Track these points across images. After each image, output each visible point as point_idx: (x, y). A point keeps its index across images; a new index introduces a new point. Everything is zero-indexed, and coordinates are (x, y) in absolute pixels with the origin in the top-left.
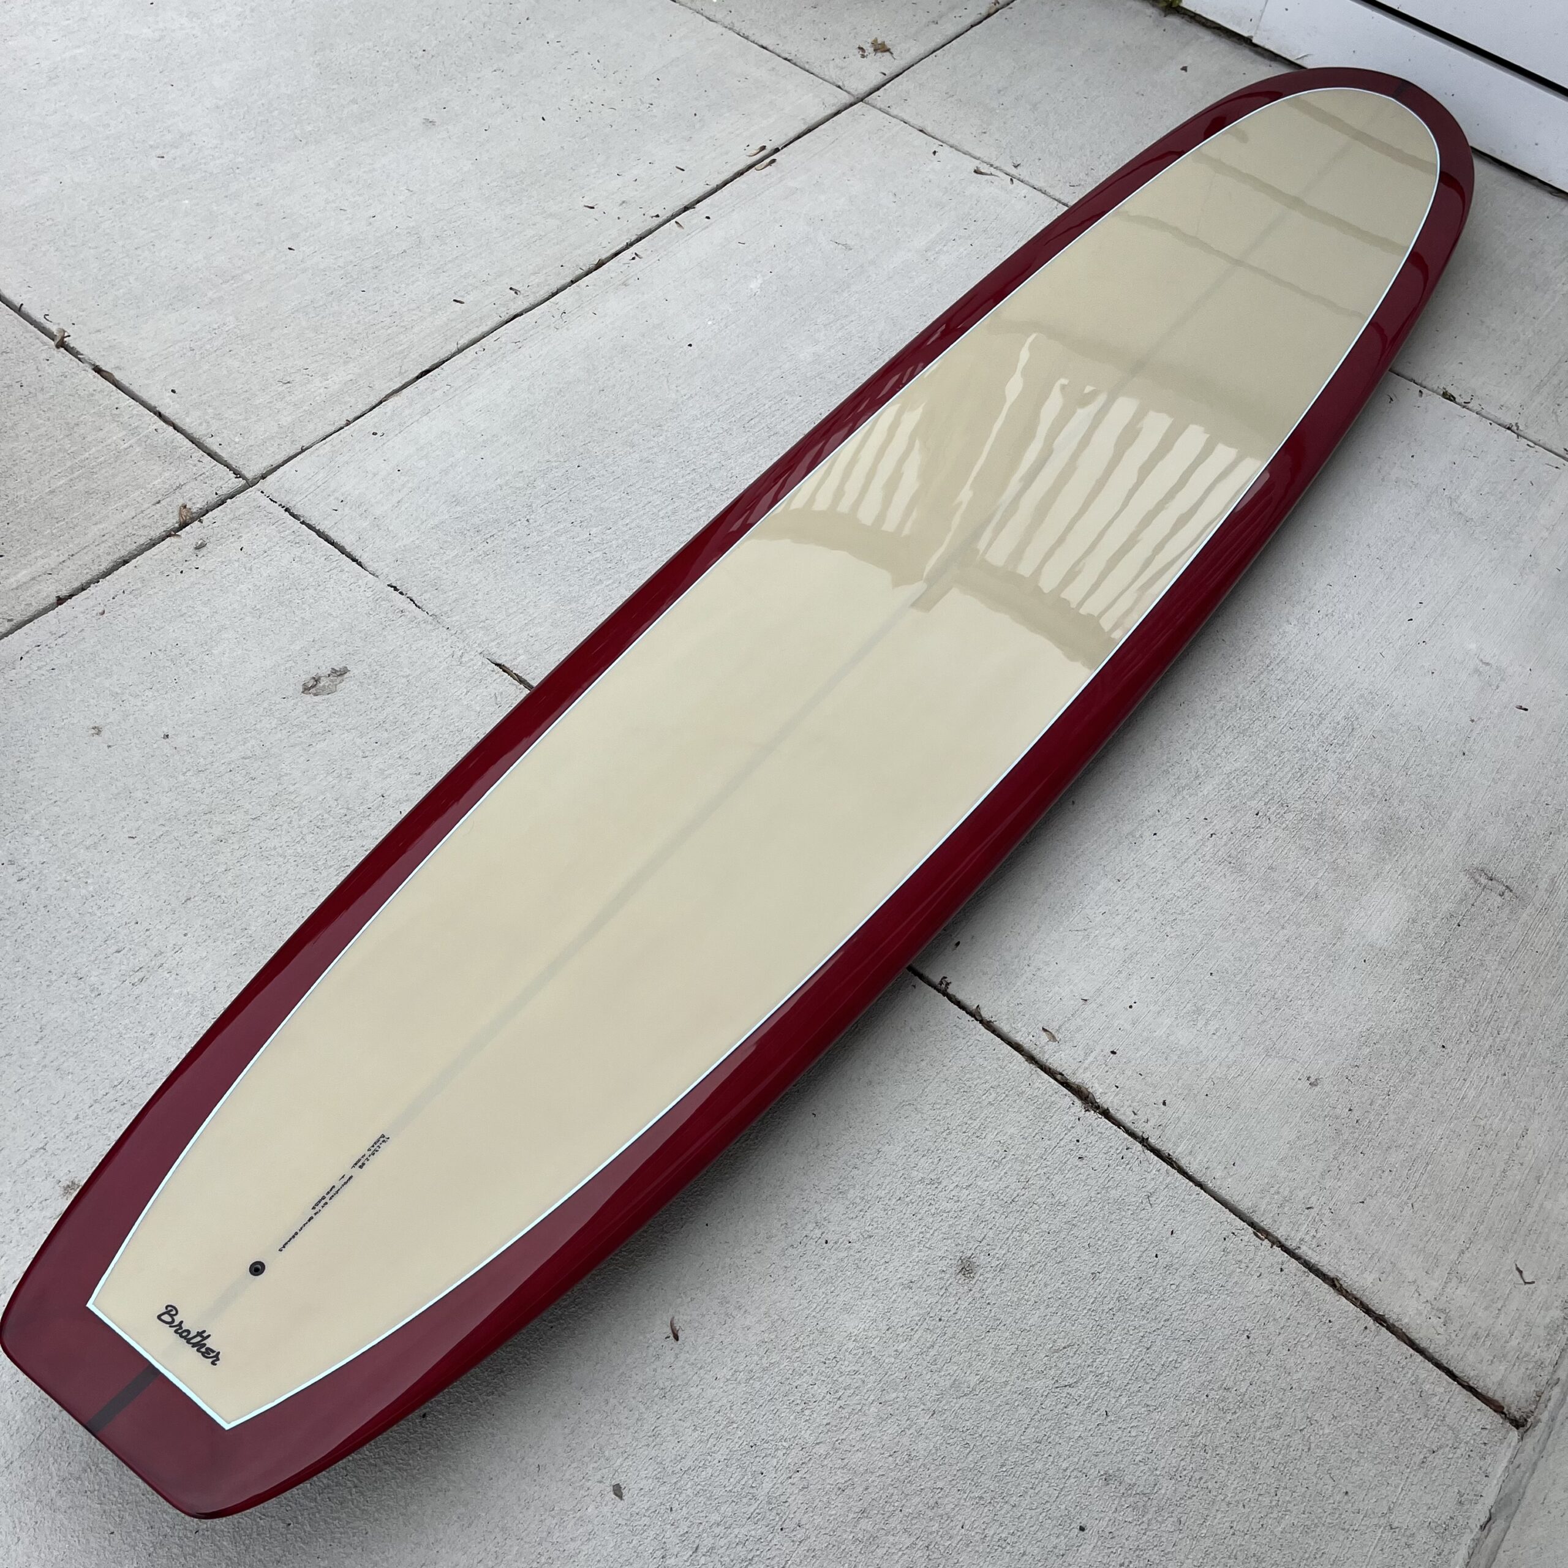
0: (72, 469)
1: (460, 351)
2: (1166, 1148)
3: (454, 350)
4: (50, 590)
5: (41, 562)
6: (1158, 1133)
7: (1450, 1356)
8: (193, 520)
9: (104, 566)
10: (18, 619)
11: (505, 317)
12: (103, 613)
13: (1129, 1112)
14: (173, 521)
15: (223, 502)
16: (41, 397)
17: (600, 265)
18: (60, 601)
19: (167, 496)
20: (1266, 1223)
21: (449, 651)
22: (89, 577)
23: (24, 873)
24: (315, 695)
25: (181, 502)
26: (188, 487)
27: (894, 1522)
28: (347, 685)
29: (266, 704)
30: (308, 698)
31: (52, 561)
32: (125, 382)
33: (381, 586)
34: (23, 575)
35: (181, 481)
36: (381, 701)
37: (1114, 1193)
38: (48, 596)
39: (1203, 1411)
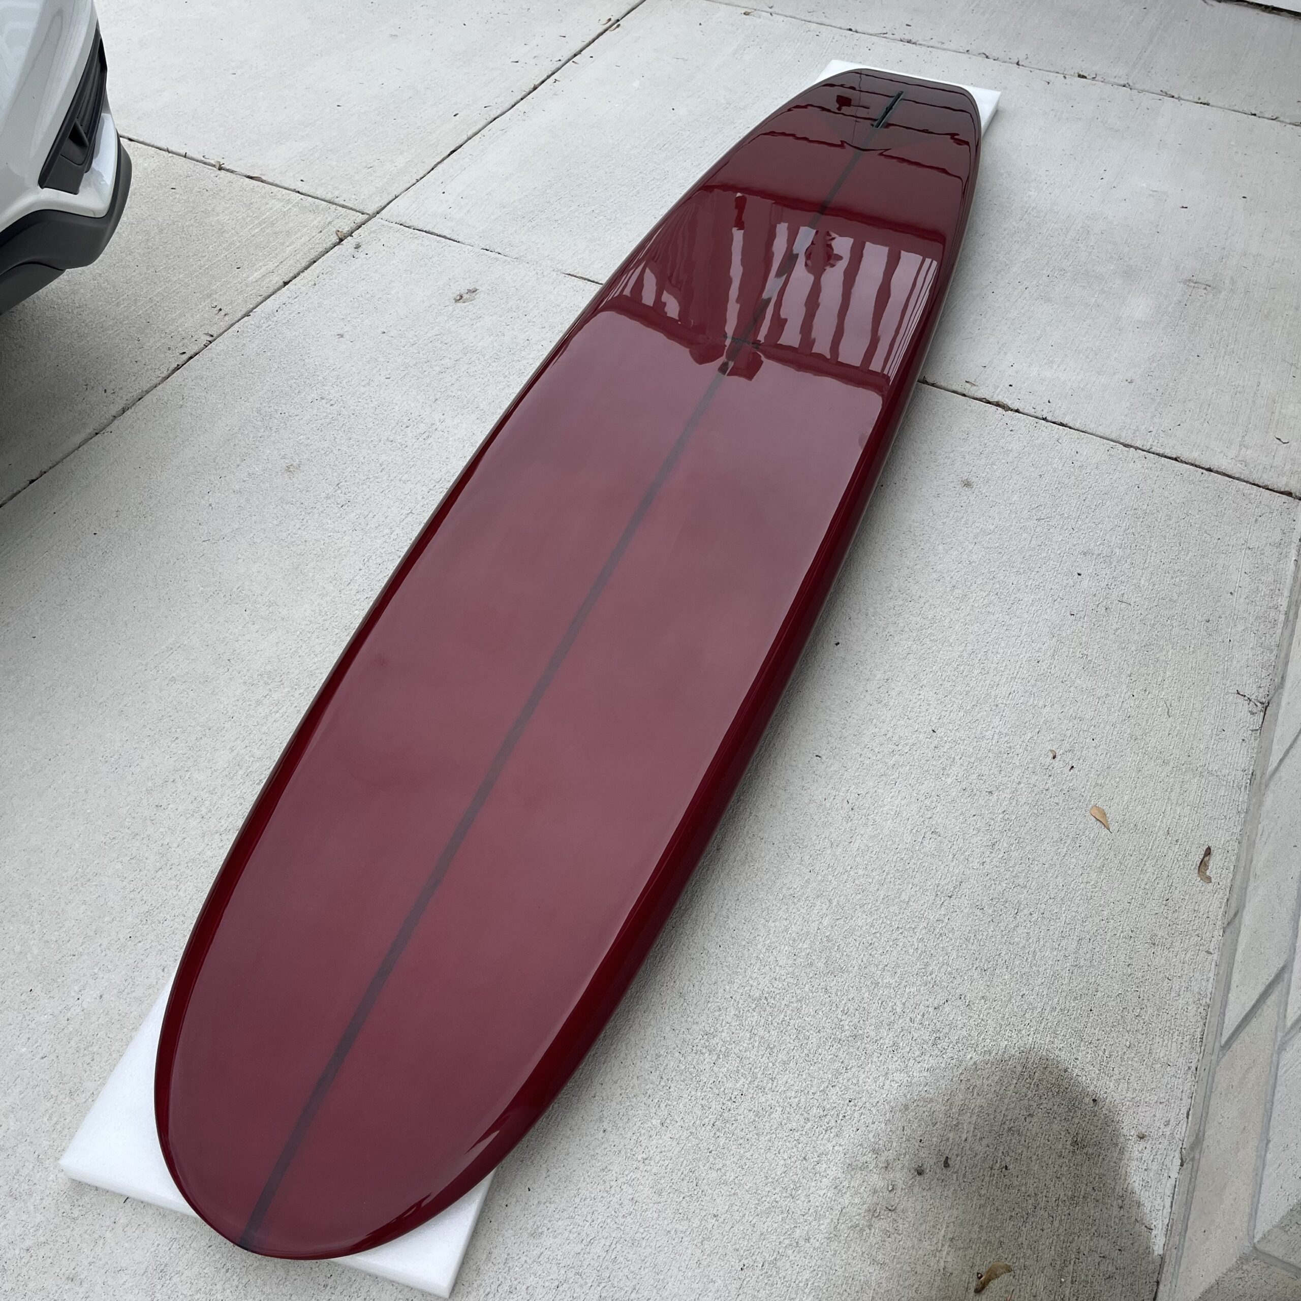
0: (260, 224)
1: (469, 139)
2: (1058, 420)
3: (466, 138)
4: (277, 280)
5: (264, 269)
6: (1051, 414)
7: (1254, 477)
8: (346, 237)
9: (304, 264)
10: (265, 294)
11: (489, 120)
12: (315, 284)
13: (1031, 408)
14: (335, 239)
15: (360, 227)
16: (222, 194)
17: (535, 88)
18: (286, 284)
19: (324, 228)
20: (1129, 442)
21: (534, 272)
22: (297, 271)
23: (332, 402)
24: (464, 302)
25: (335, 230)
26: (335, 222)
27: (973, 588)
28: (480, 296)
29: (436, 310)
30: (459, 304)
31: (271, 266)
32: (270, 180)
33: (477, 250)
34: (257, 275)
35: (329, 219)
36: (505, 300)
37: (1037, 442)
38: (277, 282)
39: (1126, 519)
